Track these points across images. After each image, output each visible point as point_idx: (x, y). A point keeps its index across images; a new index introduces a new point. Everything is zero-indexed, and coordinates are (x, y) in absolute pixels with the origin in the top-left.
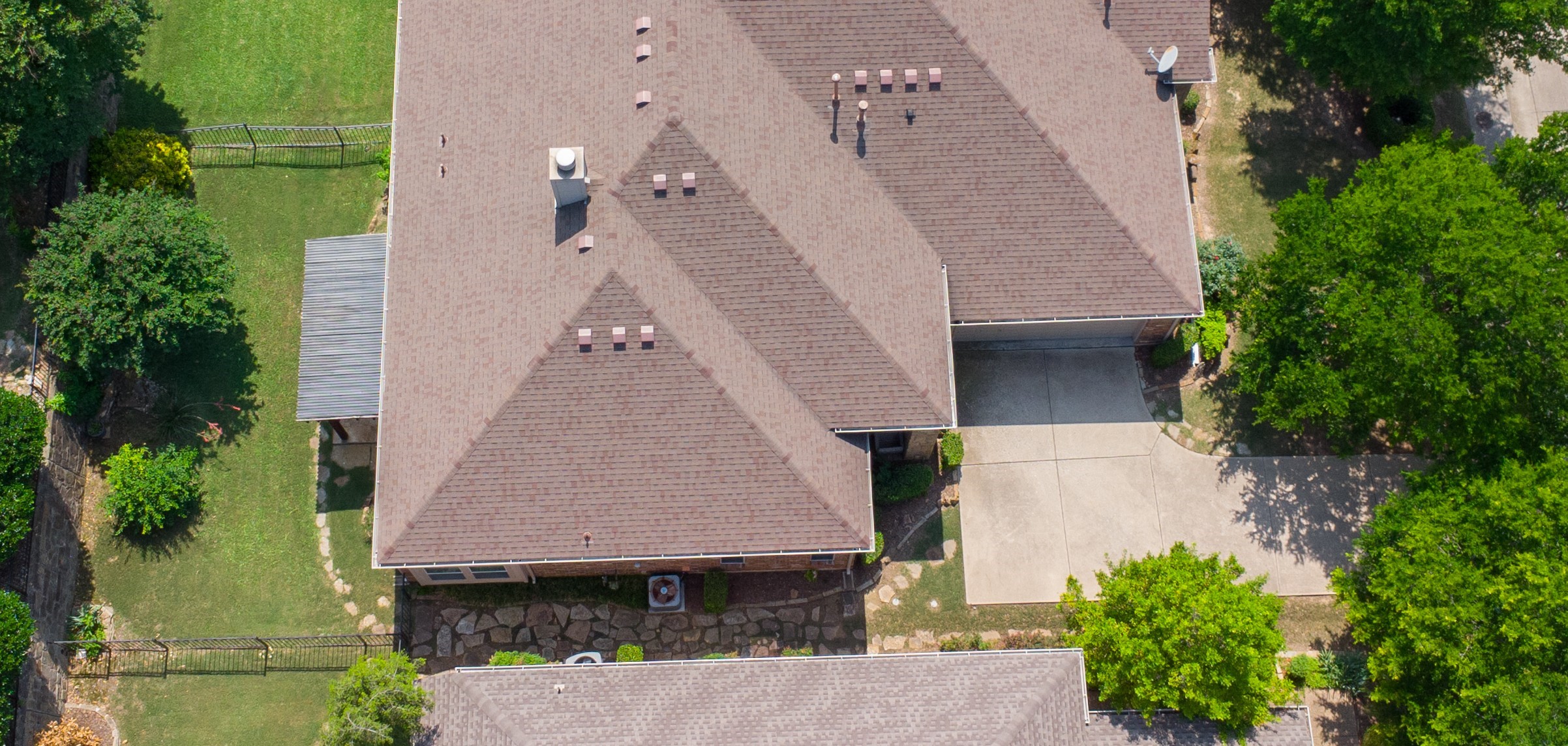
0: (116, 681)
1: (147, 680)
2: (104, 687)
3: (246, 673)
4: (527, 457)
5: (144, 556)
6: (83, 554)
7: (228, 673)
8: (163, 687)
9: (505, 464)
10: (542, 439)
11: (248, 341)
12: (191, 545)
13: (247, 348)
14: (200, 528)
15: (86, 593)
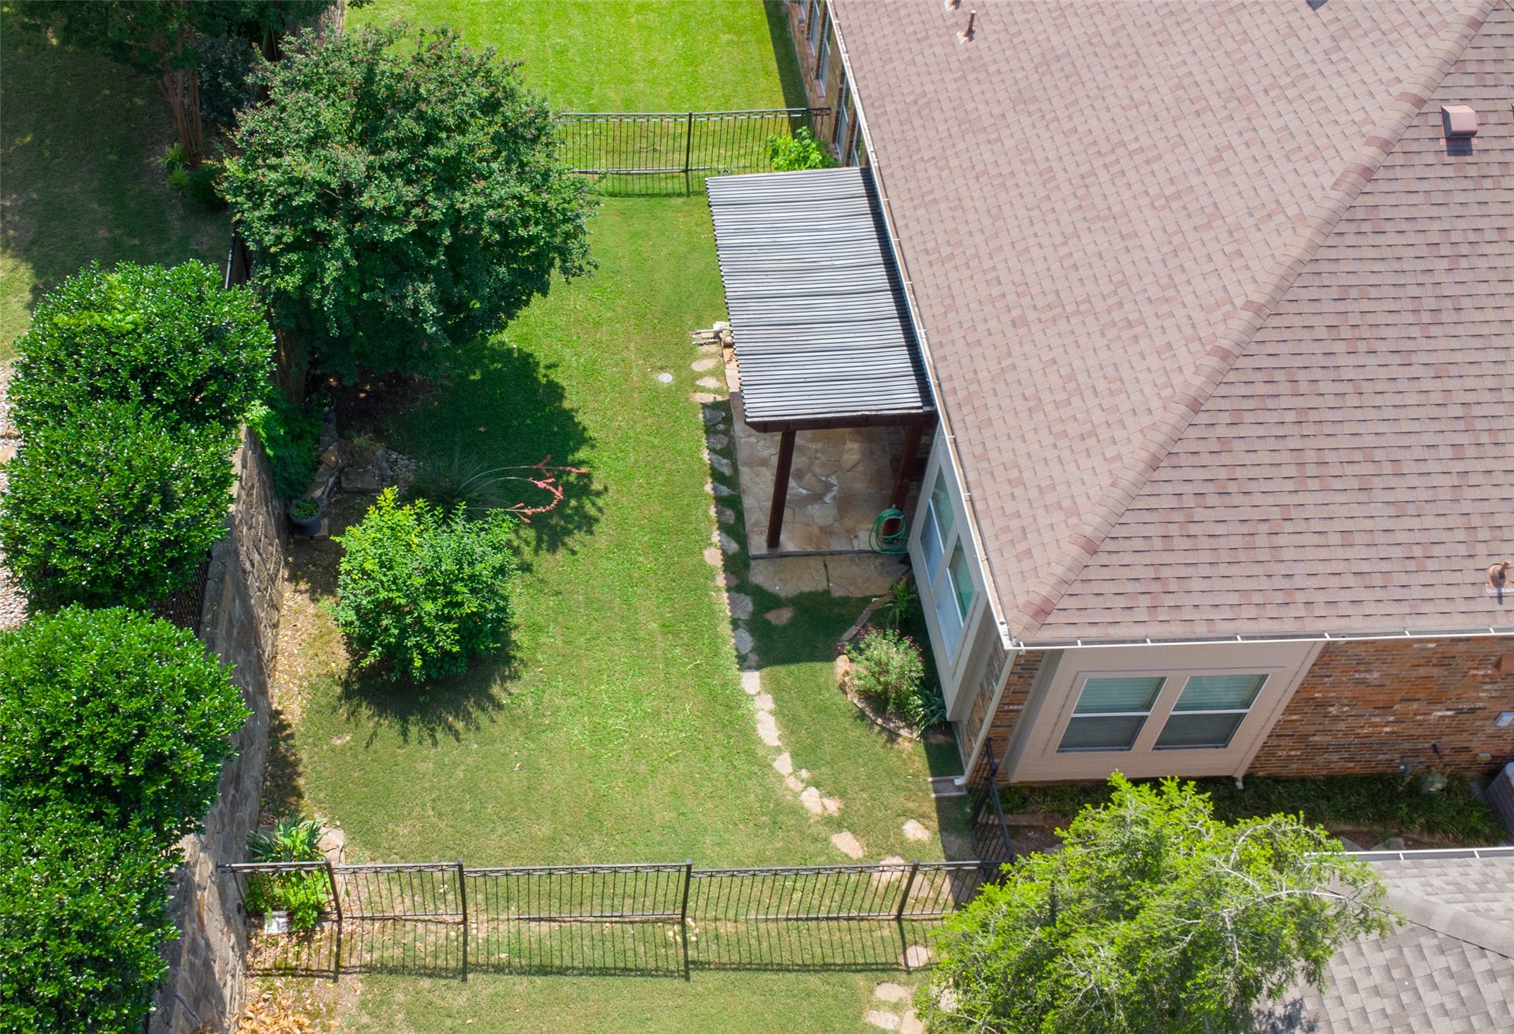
0: (354, 985)
1: (426, 983)
2: (328, 998)
3: (644, 972)
4: (1348, 388)
5: (404, 733)
6: (277, 729)
7: (604, 972)
8: (461, 1001)
9: (1299, 402)
10: (1380, 346)
11: (566, 405)
12: (500, 718)
13: (568, 415)
14: (513, 687)
15: (283, 802)
